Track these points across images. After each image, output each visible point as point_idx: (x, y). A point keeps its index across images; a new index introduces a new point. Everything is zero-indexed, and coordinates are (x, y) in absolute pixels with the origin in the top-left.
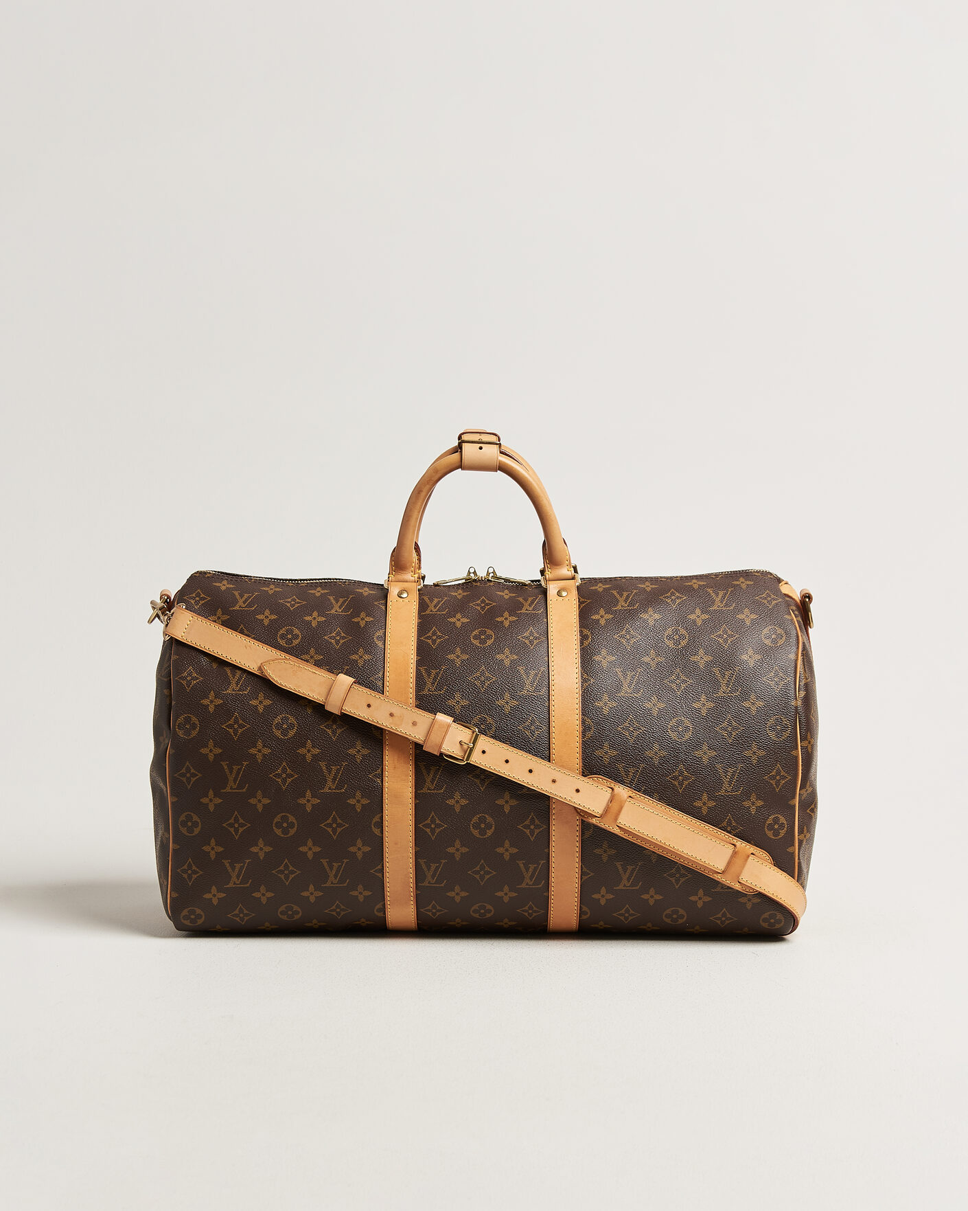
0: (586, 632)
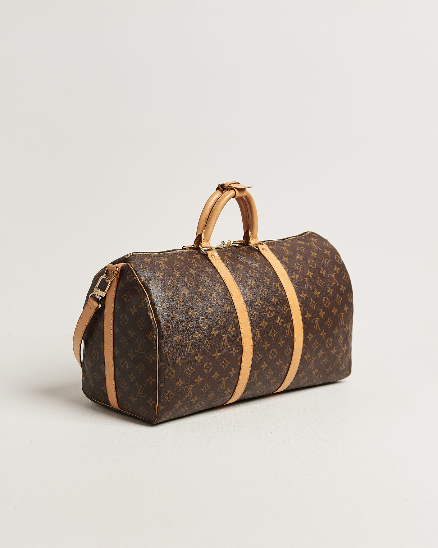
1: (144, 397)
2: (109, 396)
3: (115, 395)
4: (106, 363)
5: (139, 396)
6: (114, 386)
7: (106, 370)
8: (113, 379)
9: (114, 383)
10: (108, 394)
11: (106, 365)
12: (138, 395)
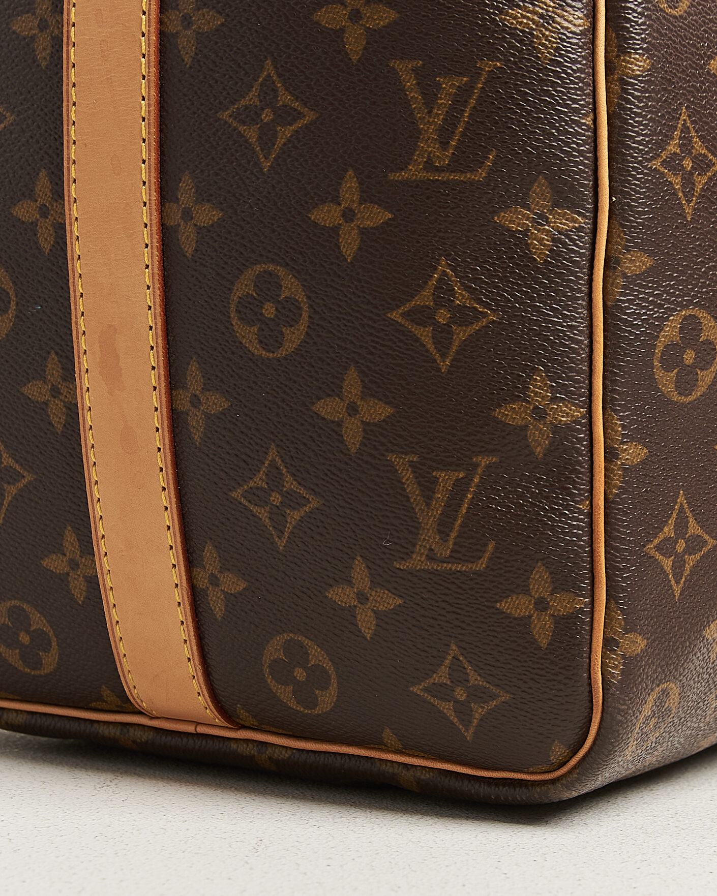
1: (481, 565)
2: (113, 615)
3: (180, 595)
4: (82, 344)
5: (430, 566)
6: (170, 518)
7: (86, 400)
8: (163, 460)
9: (167, 499)
10: (110, 598)
11: (84, 362)
12: (418, 562)
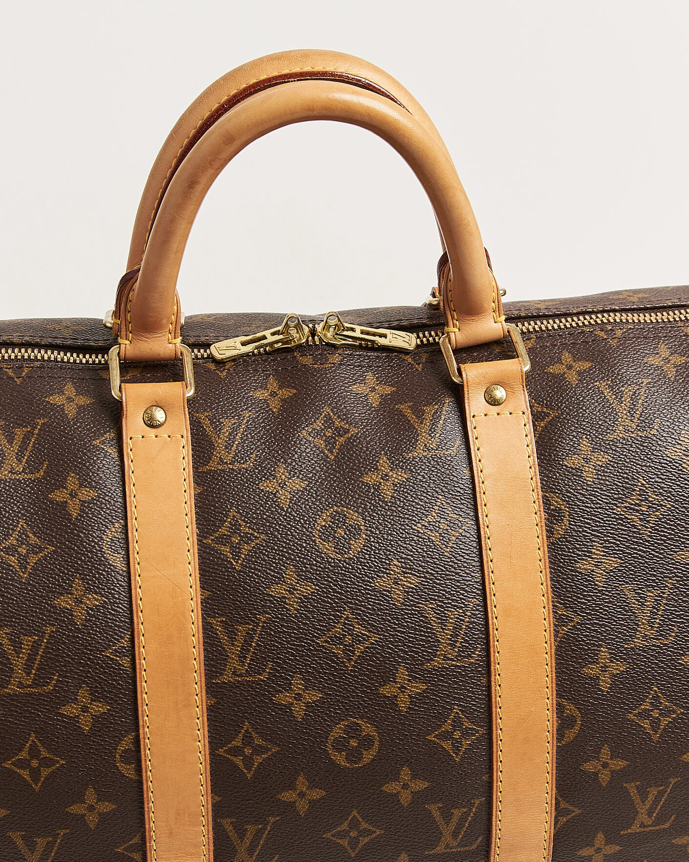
0: (557, 502)
